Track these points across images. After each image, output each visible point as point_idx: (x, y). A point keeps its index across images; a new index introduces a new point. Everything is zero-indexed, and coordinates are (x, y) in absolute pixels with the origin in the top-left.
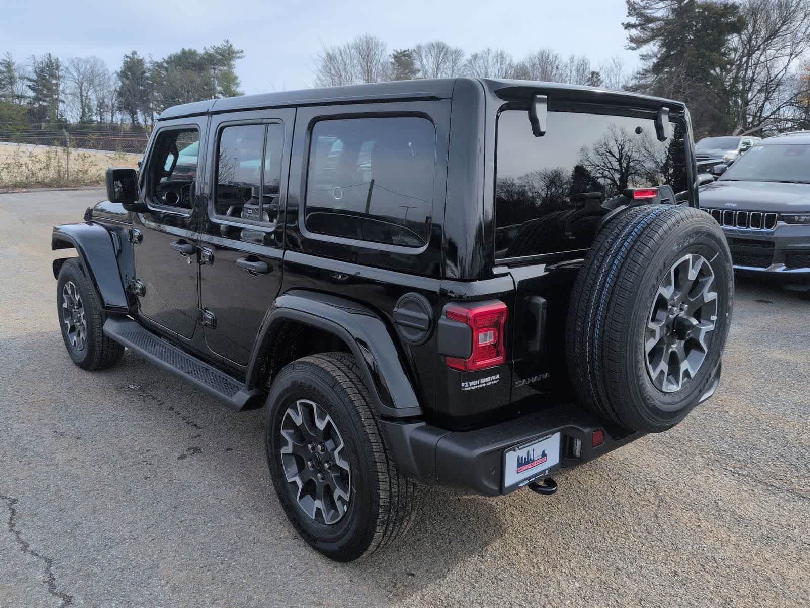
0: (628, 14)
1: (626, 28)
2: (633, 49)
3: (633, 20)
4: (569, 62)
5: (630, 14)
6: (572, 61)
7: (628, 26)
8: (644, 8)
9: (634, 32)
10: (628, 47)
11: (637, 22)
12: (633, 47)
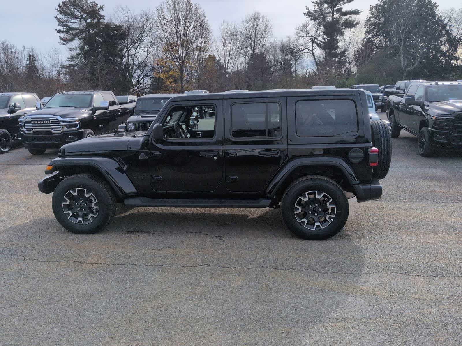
0: (58, 25)
1: (58, 32)
2: (64, 44)
3: (62, 28)
4: (22, 50)
5: (59, 25)
6: (24, 49)
7: (60, 31)
8: (66, 22)
9: (63, 35)
10: (61, 43)
11: (64, 30)
12: (63, 43)
